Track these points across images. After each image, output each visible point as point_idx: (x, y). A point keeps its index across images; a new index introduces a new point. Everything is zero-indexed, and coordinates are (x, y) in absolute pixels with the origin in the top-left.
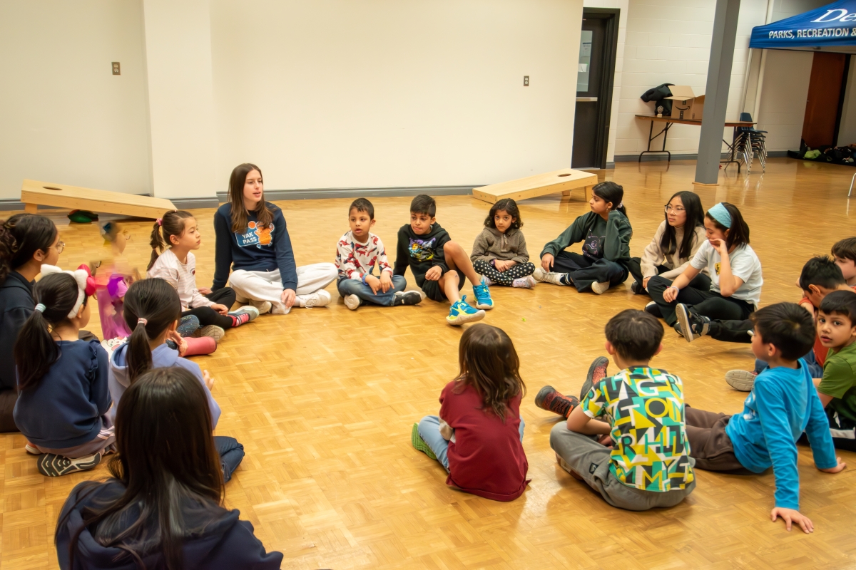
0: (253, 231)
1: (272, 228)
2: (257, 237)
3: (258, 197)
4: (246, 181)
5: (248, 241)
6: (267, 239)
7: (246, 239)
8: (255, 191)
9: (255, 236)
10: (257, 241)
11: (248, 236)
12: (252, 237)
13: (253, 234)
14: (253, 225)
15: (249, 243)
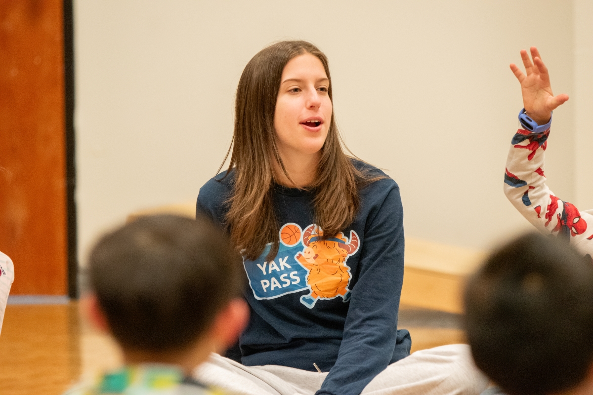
0: (291, 253)
1: (351, 244)
2: (302, 272)
3: (316, 134)
4: (283, 86)
5: (275, 284)
6: (337, 278)
7: (269, 277)
8: (307, 115)
9: (297, 268)
10: (303, 283)
11: (273, 267)
12: (287, 270)
13: (291, 261)
14: (294, 235)
15: (277, 290)
